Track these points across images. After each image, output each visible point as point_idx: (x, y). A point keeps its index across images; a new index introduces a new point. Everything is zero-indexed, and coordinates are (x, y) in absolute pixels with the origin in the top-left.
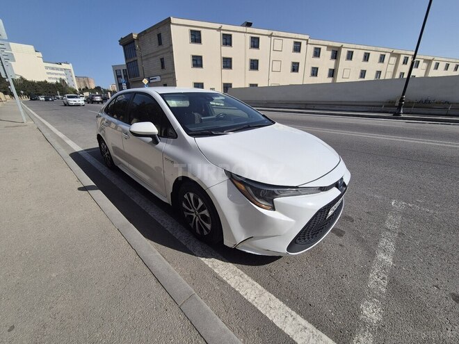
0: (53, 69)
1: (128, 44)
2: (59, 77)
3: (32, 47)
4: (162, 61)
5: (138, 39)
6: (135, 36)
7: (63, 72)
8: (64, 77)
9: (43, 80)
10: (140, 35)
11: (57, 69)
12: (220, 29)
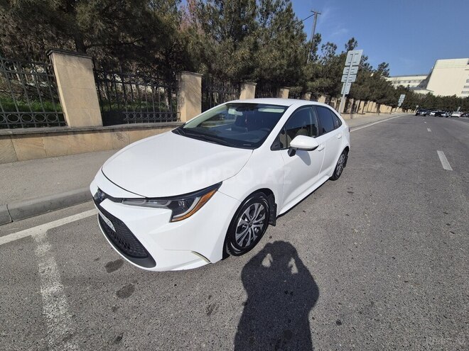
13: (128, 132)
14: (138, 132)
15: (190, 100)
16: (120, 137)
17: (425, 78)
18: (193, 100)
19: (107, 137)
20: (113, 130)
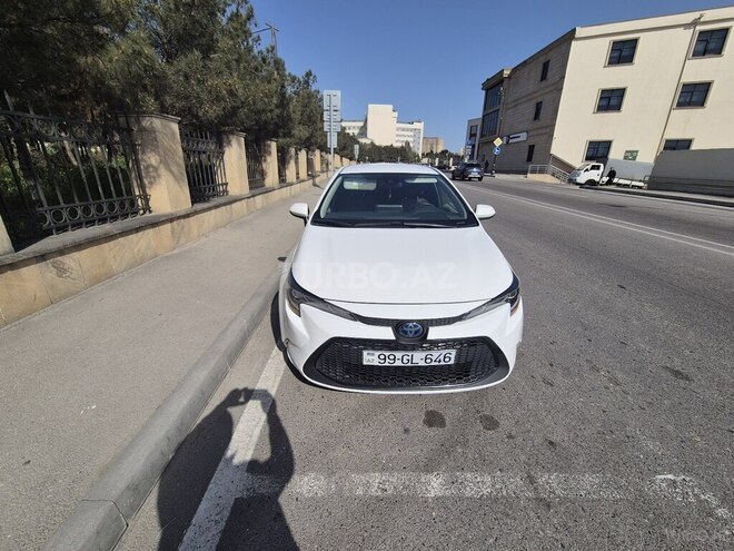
0: (403, 130)
1: (493, 87)
2: (405, 139)
3: (390, 107)
4: (539, 107)
5: (510, 77)
6: (507, 73)
7: (412, 134)
8: (410, 139)
9: (389, 144)
10: (515, 70)
11: (408, 130)
12: (695, 23)
13: (76, 255)
14: (95, 249)
15: (171, 171)
16: (61, 271)
17: (361, 124)
18: (175, 169)
19: (33, 278)
20: (42, 257)
